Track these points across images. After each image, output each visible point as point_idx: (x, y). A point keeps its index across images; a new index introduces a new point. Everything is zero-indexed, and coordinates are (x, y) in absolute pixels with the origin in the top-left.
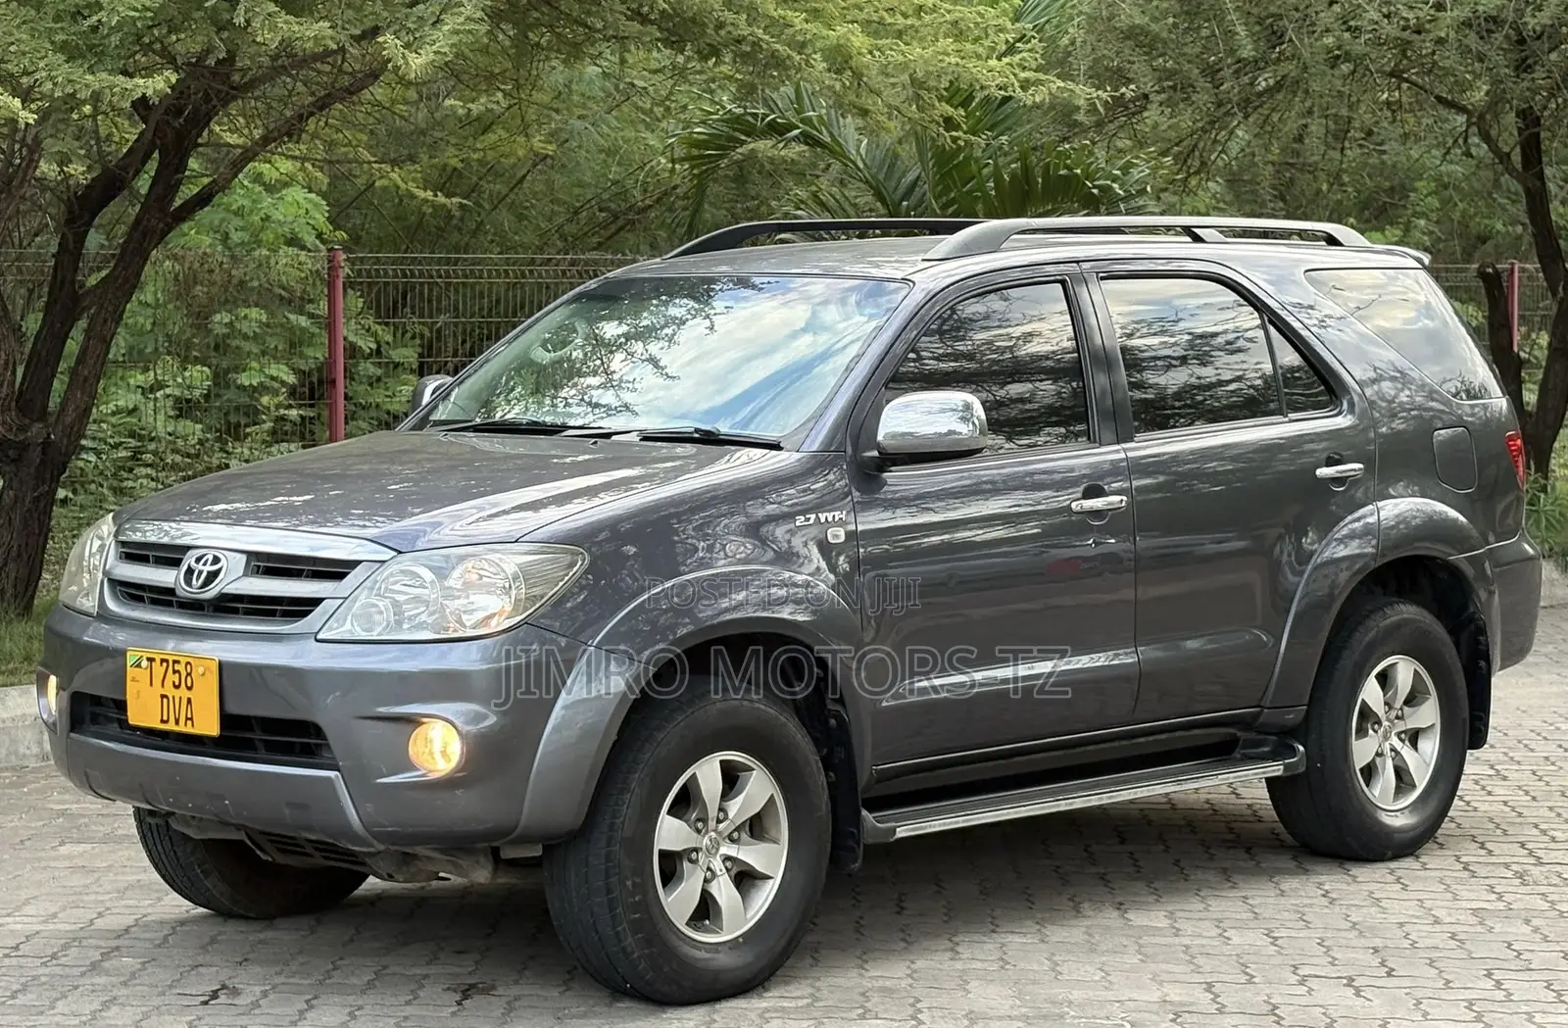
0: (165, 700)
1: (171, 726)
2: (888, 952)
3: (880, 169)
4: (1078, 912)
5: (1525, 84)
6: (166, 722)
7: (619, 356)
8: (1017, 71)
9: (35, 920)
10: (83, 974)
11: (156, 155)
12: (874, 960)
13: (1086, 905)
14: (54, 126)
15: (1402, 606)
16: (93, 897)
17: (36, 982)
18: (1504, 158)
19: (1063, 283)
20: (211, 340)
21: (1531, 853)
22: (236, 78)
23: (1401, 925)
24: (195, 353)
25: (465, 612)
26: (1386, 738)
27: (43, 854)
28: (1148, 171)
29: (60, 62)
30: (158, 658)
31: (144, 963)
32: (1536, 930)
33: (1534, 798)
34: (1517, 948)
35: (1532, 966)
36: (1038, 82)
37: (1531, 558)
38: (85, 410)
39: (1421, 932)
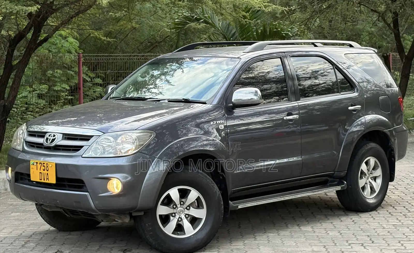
0: (41, 174)
1: (43, 181)
2: (237, 239)
3: (225, 30)
4: (287, 227)
5: (394, 5)
6: (41, 180)
7: (159, 80)
8: (263, 3)
9: (6, 234)
10: (20, 248)
11: (33, 28)
12: (234, 241)
13: (289, 225)
14: (7, 20)
15: (371, 144)
16: (21, 227)
17: (7, 251)
18: (389, 25)
19: (281, 58)
20: (47, 78)
21: (407, 209)
22: (54, 7)
23: (374, 229)
24: (43, 81)
25: (122, 149)
26: (368, 179)
27: (7, 216)
28: (297, 30)
29: (8, 3)
30: (39, 162)
31: (36, 245)
32: (411, 230)
33: (406, 194)
34: (406, 235)
35: (411, 240)
36: (269, 6)
37: (405, 130)
38: (15, 97)
39: (380, 231)
